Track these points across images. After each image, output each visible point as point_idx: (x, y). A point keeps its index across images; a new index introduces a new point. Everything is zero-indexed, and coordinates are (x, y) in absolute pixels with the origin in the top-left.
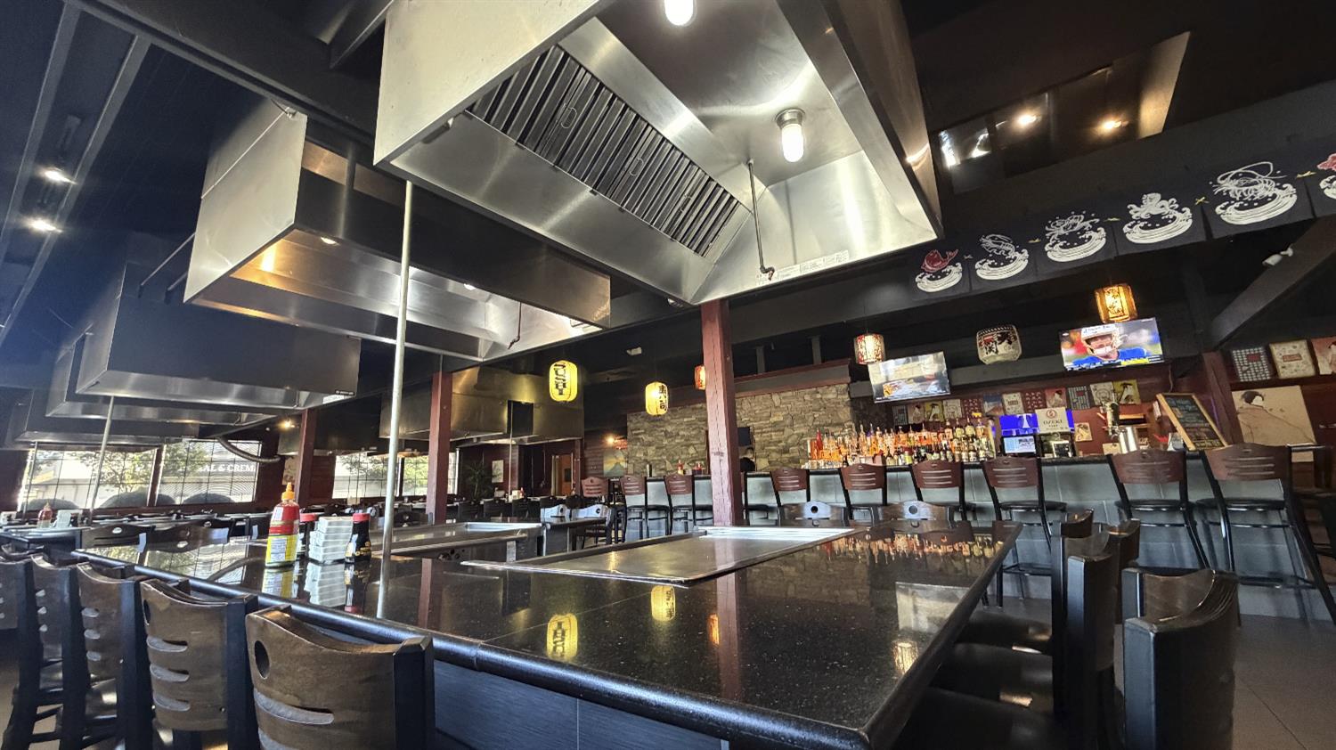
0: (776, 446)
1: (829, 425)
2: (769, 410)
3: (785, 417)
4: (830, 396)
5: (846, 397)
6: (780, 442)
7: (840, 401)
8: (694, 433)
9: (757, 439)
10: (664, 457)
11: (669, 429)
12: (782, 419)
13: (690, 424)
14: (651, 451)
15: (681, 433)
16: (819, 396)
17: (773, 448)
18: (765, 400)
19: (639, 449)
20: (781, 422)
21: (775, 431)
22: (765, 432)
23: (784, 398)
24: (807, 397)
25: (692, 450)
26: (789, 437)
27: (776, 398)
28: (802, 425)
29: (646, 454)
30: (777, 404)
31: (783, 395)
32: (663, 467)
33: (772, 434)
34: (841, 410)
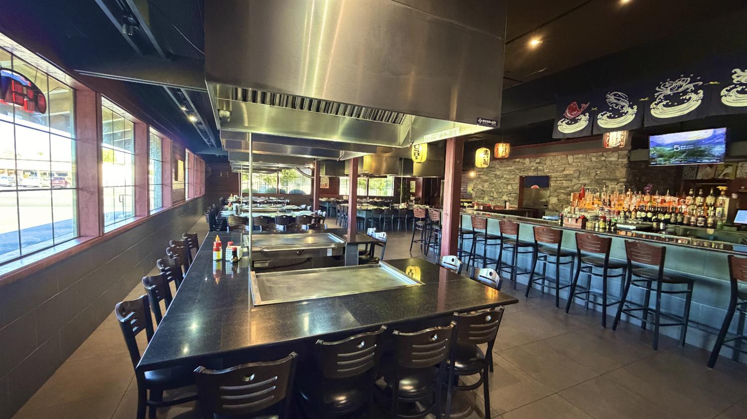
0: (565, 190)
1: (608, 179)
2: (564, 166)
3: (575, 171)
4: (613, 159)
5: (625, 161)
7: (620, 163)
8: (513, 176)
9: (552, 185)
10: (493, 190)
12: (572, 172)
13: (510, 171)
14: (486, 185)
15: (505, 176)
16: (603, 158)
17: (563, 191)
18: (562, 159)
19: (480, 183)
20: (571, 174)
21: (566, 180)
22: (558, 180)
23: (576, 158)
24: (594, 159)
25: (510, 187)
26: (574, 185)
27: (570, 158)
28: (586, 178)
29: (483, 187)
30: (570, 162)
31: (576, 156)
32: (492, 195)
33: (564, 182)
34: (618, 170)
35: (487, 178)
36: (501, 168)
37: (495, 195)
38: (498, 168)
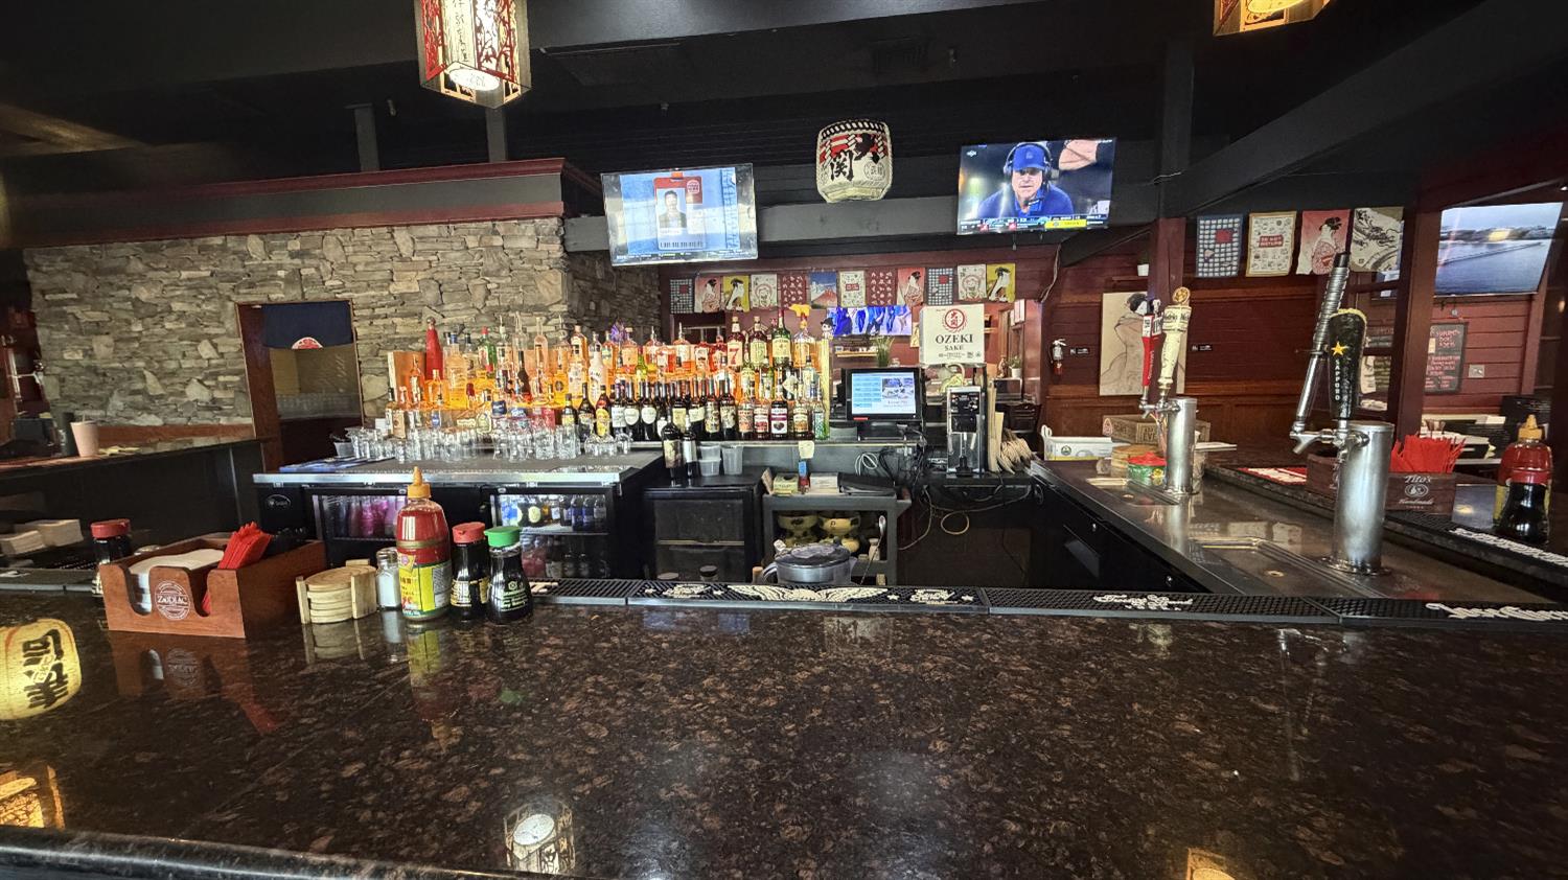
2: (388, 266)
3: (425, 284)
4: (525, 243)
5: (556, 250)
7: (544, 256)
8: (209, 307)
9: (360, 332)
10: (141, 364)
11: (144, 294)
12: (415, 288)
13: (196, 287)
14: (102, 346)
15: (177, 306)
16: (498, 241)
18: (377, 240)
19: (70, 340)
20: (416, 294)
21: (403, 316)
22: (378, 317)
24: (472, 242)
25: (205, 350)
29: (90, 353)
30: (406, 250)
31: (420, 231)
32: (139, 386)
33: (397, 320)
34: (543, 278)
35: (97, 316)
36: (151, 274)
37: (153, 385)
38: (142, 276)
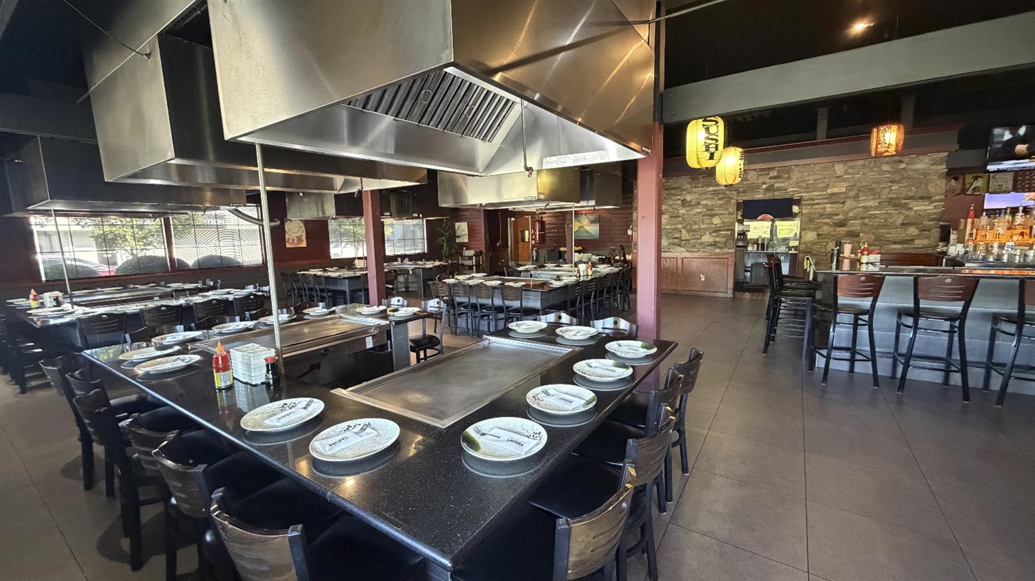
2: (827, 181)
6: (838, 215)
8: (721, 202)
10: (680, 226)
12: (844, 190)
15: (704, 202)
16: (903, 166)
17: (828, 221)
20: (842, 193)
21: (832, 203)
23: (852, 167)
26: (850, 210)
27: (839, 167)
28: (871, 197)
30: (839, 173)
31: (851, 164)
33: (827, 206)
34: (932, 182)
36: (694, 190)
